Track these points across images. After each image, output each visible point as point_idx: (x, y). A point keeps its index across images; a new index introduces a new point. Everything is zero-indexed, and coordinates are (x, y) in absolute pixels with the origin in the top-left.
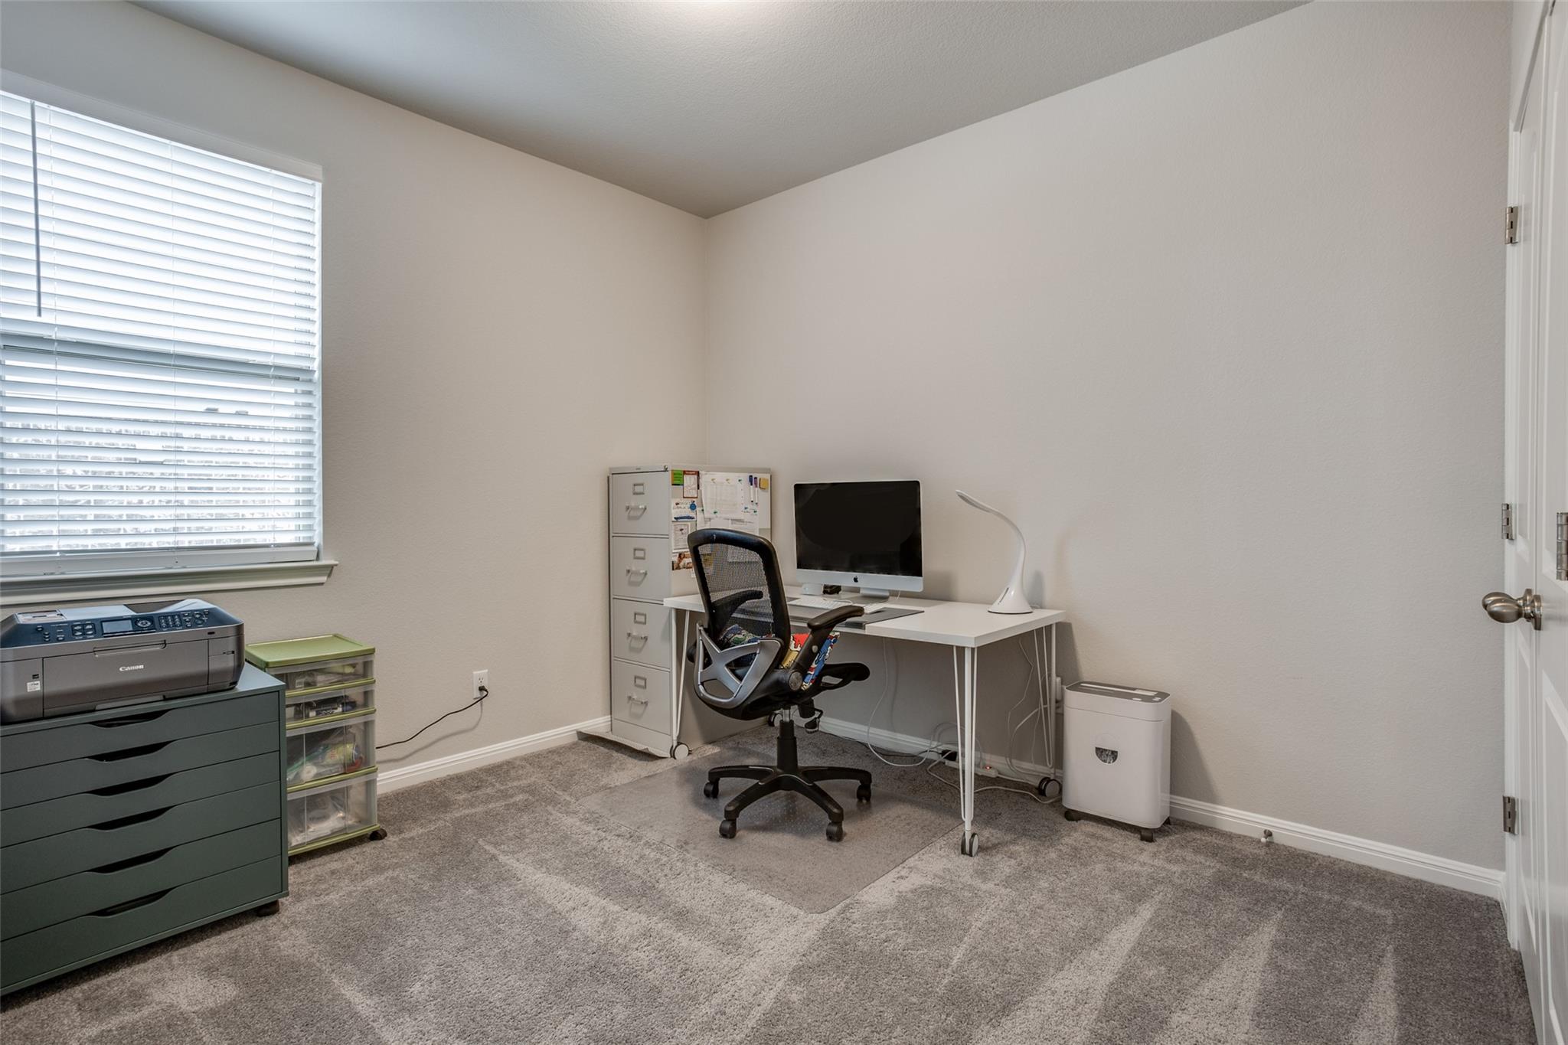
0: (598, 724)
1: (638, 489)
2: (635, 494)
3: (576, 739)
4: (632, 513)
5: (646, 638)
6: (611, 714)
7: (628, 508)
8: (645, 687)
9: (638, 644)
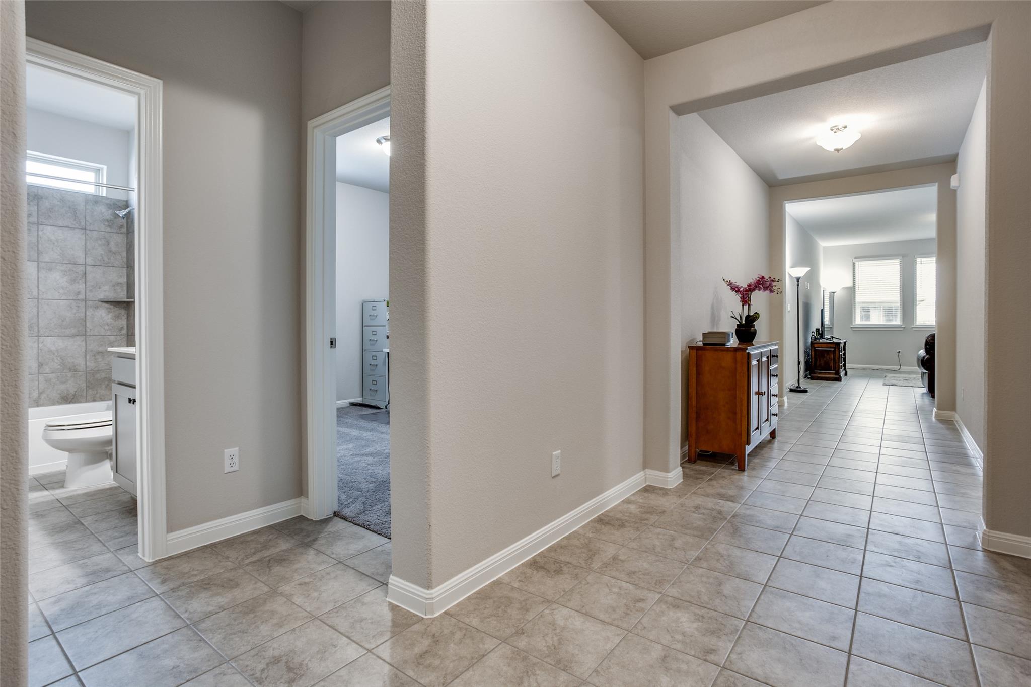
0: (358, 400)
1: (374, 308)
2: (373, 310)
3: (349, 405)
4: (372, 318)
5: (377, 365)
6: (363, 397)
7: (370, 315)
8: (376, 384)
9: (374, 368)
